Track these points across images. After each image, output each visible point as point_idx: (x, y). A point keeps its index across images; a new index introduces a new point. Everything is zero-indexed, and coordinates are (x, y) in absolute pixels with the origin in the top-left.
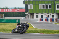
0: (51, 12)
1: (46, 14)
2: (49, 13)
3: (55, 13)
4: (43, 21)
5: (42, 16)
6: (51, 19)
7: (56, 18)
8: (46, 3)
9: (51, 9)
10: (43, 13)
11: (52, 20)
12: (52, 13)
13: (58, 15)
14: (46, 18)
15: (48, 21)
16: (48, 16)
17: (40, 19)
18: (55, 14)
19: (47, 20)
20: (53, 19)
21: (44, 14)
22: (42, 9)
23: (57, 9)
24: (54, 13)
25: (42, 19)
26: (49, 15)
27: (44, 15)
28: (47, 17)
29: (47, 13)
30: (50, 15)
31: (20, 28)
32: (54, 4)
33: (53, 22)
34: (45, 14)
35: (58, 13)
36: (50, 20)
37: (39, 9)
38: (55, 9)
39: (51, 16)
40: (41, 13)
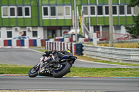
0: (29, 24)
1: (19, 28)
2: (26, 27)
3: (39, 26)
4: (11, 45)
5: (9, 34)
6: (30, 41)
7: (42, 38)
8: (17, 3)
9: (30, 17)
10: (12, 27)
11: (33, 43)
12: (33, 27)
13: (46, 31)
14: (20, 38)
15: (24, 46)
16: (23, 33)
17: (5, 41)
18: (39, 28)
19: (21, 43)
20: (36, 40)
21: (14, 28)
22: (9, 18)
23: (44, 17)
24: (37, 27)
25: (10, 41)
26: (25, 32)
27: (13, 30)
28: (20, 36)
29: (21, 27)
30: (29, 31)
31: (52, 63)
32: (38, 6)
33: (34, 47)
34: (16, 29)
35: (48, 27)
36: (28, 44)
37: (3, 17)
38: (39, 17)
39: (31, 33)
40: (7, 27)
